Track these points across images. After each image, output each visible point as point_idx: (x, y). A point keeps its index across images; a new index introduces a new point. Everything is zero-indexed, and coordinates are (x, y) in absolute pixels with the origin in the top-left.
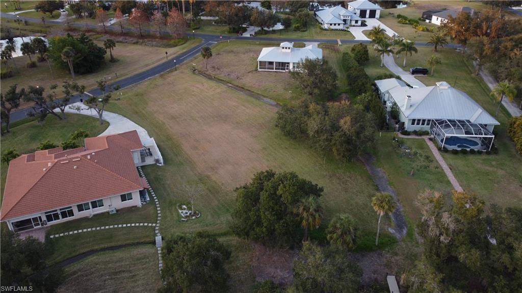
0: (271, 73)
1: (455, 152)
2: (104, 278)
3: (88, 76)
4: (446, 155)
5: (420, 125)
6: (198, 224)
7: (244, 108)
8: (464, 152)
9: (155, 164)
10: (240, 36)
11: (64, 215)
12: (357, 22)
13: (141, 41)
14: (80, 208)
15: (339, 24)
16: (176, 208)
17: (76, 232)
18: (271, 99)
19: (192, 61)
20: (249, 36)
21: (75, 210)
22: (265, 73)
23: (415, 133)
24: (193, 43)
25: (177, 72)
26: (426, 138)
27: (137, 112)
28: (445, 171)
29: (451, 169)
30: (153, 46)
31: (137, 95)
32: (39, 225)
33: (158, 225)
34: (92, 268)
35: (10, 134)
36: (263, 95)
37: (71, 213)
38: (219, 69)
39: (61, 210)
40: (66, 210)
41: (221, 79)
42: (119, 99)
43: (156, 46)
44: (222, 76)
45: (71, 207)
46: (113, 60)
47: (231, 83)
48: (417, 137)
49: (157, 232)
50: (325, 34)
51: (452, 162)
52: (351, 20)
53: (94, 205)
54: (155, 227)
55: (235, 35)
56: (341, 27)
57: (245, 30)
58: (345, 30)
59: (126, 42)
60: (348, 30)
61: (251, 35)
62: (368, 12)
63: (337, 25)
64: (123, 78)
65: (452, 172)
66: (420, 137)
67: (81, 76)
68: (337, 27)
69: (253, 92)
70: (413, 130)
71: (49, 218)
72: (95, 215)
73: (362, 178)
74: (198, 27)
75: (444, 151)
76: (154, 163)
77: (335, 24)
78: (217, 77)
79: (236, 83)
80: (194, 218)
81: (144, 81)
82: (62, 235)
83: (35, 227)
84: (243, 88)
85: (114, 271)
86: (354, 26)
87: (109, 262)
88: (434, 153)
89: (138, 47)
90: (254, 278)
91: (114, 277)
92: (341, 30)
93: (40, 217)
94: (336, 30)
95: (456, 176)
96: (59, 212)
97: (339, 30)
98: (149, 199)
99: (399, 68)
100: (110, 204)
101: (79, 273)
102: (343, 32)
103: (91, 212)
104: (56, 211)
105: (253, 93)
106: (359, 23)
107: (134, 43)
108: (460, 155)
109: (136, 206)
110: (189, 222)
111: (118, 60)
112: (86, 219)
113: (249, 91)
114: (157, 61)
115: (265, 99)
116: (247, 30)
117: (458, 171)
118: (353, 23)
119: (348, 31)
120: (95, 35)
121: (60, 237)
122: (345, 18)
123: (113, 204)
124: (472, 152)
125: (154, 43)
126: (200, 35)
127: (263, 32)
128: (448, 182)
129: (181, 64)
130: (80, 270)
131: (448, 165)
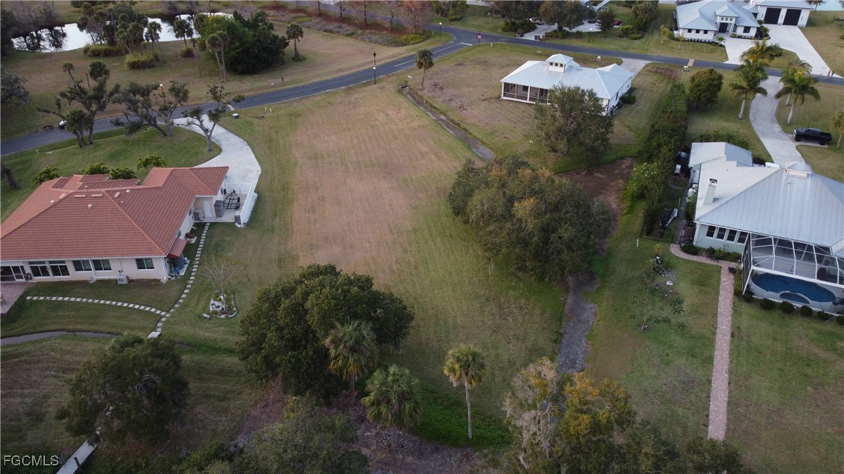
0: (520, 106)
1: (767, 305)
2: (48, 372)
3: (247, 77)
4: (745, 308)
5: (724, 241)
6: (222, 328)
7: (433, 157)
8: (787, 309)
9: (234, 223)
10: (518, 37)
11: (56, 271)
12: (747, 29)
13: (359, 32)
14: (78, 266)
15: (706, 32)
16: (210, 295)
17: (60, 299)
18: (491, 149)
19: (409, 72)
20: (533, 39)
21: (71, 268)
22: (511, 104)
23: (711, 253)
24: (433, 43)
25: (376, 86)
26: (725, 265)
27: (271, 141)
28: (719, 337)
29: (732, 336)
30: (371, 42)
31: (291, 115)
32: (21, 277)
33: (168, 315)
34: (43, 355)
35: (92, 146)
36: (482, 142)
37: (65, 271)
38: (441, 89)
39: (50, 262)
40: (58, 265)
41: (436, 105)
42: (263, 117)
43: (376, 42)
44: (438, 103)
45: (63, 262)
46: (298, 58)
47: (445, 115)
48: (709, 261)
49: (159, 325)
50: (672, 48)
51: (745, 323)
52: (736, 26)
53: (99, 265)
54: (162, 317)
55: (510, 35)
56: (709, 37)
57: (532, 28)
58: (717, 44)
59: (338, 32)
60: (722, 43)
61: (536, 37)
62: (783, 13)
63: (702, 33)
64: (292, 86)
65: (732, 342)
66: (714, 263)
67: (238, 76)
68: (701, 36)
69: (470, 134)
70: (709, 247)
71: (36, 272)
72: (98, 281)
73: (542, 314)
74: (458, 17)
75: (744, 297)
76: (233, 221)
77: (698, 31)
78: (430, 101)
79: (452, 115)
80: (223, 316)
81: (317, 94)
82: (42, 298)
83: (17, 280)
84: (458, 125)
85: (67, 366)
86: (740, 37)
87: (68, 352)
88: (720, 298)
89: (351, 41)
90: (237, 433)
91: (60, 374)
92: (709, 43)
93: (22, 267)
94: (699, 41)
95: (735, 352)
96: (48, 266)
97: (705, 42)
98: (183, 274)
99: (777, 125)
100: (120, 269)
101: (24, 358)
102: (712, 47)
103: (93, 275)
104: (44, 262)
105: (470, 136)
106: (753, 32)
107: (348, 35)
108: (776, 314)
109: (158, 281)
110: (212, 322)
111: (305, 59)
112: (83, 284)
113: (466, 131)
114: (358, 66)
115: (482, 148)
116: (536, 28)
117: (744, 343)
118: (740, 31)
119: (721, 46)
120: (303, 17)
121: (38, 301)
122: (724, 21)
123: (123, 269)
124: (806, 312)
125: (374, 38)
126: (453, 31)
127: (560, 34)
128: (709, 360)
129: (390, 75)
130: (27, 353)
131: (732, 327)
